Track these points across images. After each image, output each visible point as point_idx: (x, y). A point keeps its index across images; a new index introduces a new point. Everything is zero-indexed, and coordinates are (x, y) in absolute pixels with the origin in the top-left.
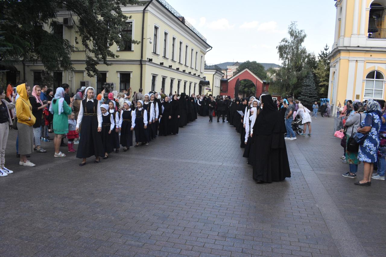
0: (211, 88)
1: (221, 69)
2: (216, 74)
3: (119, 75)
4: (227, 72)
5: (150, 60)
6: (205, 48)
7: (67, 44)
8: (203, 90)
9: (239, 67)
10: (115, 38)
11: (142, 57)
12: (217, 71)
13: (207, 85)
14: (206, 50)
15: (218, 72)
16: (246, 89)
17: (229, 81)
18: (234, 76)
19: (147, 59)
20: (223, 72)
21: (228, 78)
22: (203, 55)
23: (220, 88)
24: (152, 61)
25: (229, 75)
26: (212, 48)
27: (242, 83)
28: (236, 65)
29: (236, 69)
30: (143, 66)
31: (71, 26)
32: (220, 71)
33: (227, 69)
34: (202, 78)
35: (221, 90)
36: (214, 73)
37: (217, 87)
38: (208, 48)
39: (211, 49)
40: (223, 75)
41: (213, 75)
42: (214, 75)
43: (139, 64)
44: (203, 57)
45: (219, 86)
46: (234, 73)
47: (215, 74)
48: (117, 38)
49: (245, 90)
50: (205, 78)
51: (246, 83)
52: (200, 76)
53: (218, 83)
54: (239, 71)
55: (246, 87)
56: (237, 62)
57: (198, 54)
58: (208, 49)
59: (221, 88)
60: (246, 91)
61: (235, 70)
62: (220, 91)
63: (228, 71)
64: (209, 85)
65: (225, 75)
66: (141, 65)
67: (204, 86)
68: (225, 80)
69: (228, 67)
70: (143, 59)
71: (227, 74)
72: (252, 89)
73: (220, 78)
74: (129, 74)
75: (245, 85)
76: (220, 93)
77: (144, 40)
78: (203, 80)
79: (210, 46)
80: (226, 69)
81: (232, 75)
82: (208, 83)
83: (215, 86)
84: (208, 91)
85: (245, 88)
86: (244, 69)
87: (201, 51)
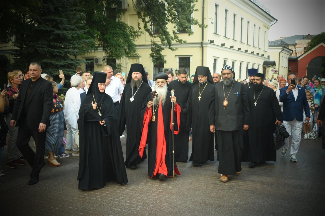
0: (277, 70)
1: (289, 45)
2: (282, 51)
3: (177, 60)
4: (295, 48)
5: (212, 42)
6: (269, 21)
7: (132, 30)
8: (268, 71)
9: (312, 41)
10: (184, 24)
11: (203, 39)
12: (284, 47)
13: (272, 65)
14: (271, 23)
15: (285, 49)
17: (299, 59)
18: (305, 52)
19: (209, 40)
20: (290, 48)
21: (298, 55)
22: (266, 30)
23: (287, 68)
24: (213, 43)
25: (298, 51)
26: (277, 20)
28: (308, 39)
29: (308, 44)
30: (204, 48)
31: (125, 9)
32: (287, 47)
33: (296, 44)
34: (266, 57)
35: (289, 71)
37: (284, 67)
38: (272, 21)
39: (277, 22)
40: (291, 52)
42: (280, 52)
43: (200, 47)
44: (266, 33)
45: (287, 66)
46: (305, 48)
48: (186, 24)
50: (269, 57)
52: (264, 55)
53: (284, 63)
54: (311, 46)
56: (309, 34)
57: (261, 29)
58: (272, 23)
59: (289, 69)
61: (306, 45)
62: (288, 73)
63: (297, 46)
64: (275, 65)
65: (294, 51)
66: (202, 47)
67: (268, 67)
68: (294, 58)
69: (297, 42)
70: (204, 42)
71: (295, 51)
73: (288, 56)
74: (189, 58)
77: (205, 20)
78: (268, 60)
79: (275, 19)
80: (294, 44)
81: (303, 51)
82: (274, 64)
83: (282, 67)
84: (273, 73)
86: (318, 44)
87: (264, 26)
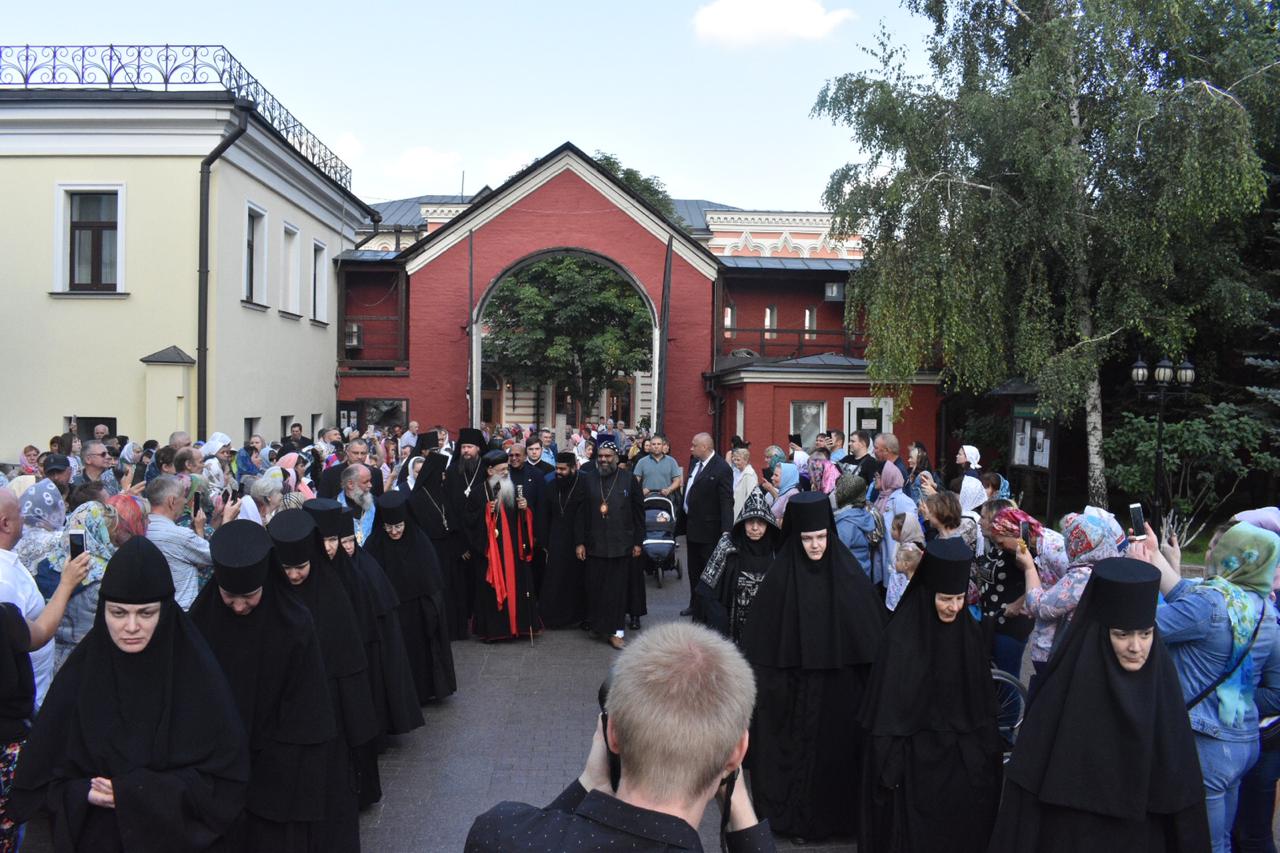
2: (231, 153)
15: (251, 131)
16: (559, 350)
17: (412, 267)
27: (529, 306)
35: (348, 355)
36: (210, 144)
41: (197, 164)
42: (209, 161)
47: (217, 154)
49: (551, 352)
51: (557, 304)
55: (559, 331)
59: (343, 335)
60: (556, 360)
62: (341, 364)
68: (378, 256)
72: (598, 341)
75: (550, 316)
76: (340, 376)
85: (549, 342)
